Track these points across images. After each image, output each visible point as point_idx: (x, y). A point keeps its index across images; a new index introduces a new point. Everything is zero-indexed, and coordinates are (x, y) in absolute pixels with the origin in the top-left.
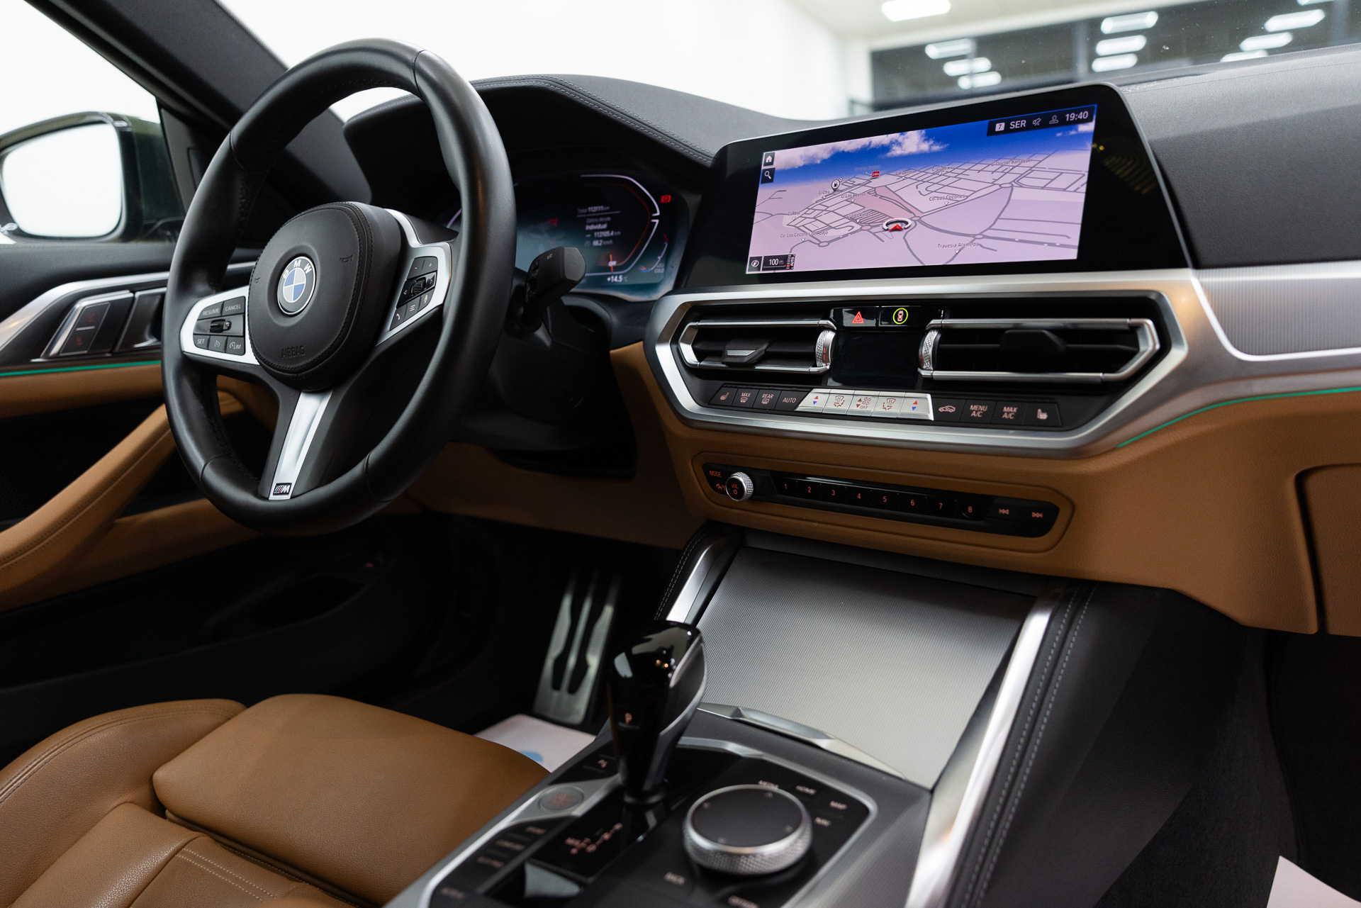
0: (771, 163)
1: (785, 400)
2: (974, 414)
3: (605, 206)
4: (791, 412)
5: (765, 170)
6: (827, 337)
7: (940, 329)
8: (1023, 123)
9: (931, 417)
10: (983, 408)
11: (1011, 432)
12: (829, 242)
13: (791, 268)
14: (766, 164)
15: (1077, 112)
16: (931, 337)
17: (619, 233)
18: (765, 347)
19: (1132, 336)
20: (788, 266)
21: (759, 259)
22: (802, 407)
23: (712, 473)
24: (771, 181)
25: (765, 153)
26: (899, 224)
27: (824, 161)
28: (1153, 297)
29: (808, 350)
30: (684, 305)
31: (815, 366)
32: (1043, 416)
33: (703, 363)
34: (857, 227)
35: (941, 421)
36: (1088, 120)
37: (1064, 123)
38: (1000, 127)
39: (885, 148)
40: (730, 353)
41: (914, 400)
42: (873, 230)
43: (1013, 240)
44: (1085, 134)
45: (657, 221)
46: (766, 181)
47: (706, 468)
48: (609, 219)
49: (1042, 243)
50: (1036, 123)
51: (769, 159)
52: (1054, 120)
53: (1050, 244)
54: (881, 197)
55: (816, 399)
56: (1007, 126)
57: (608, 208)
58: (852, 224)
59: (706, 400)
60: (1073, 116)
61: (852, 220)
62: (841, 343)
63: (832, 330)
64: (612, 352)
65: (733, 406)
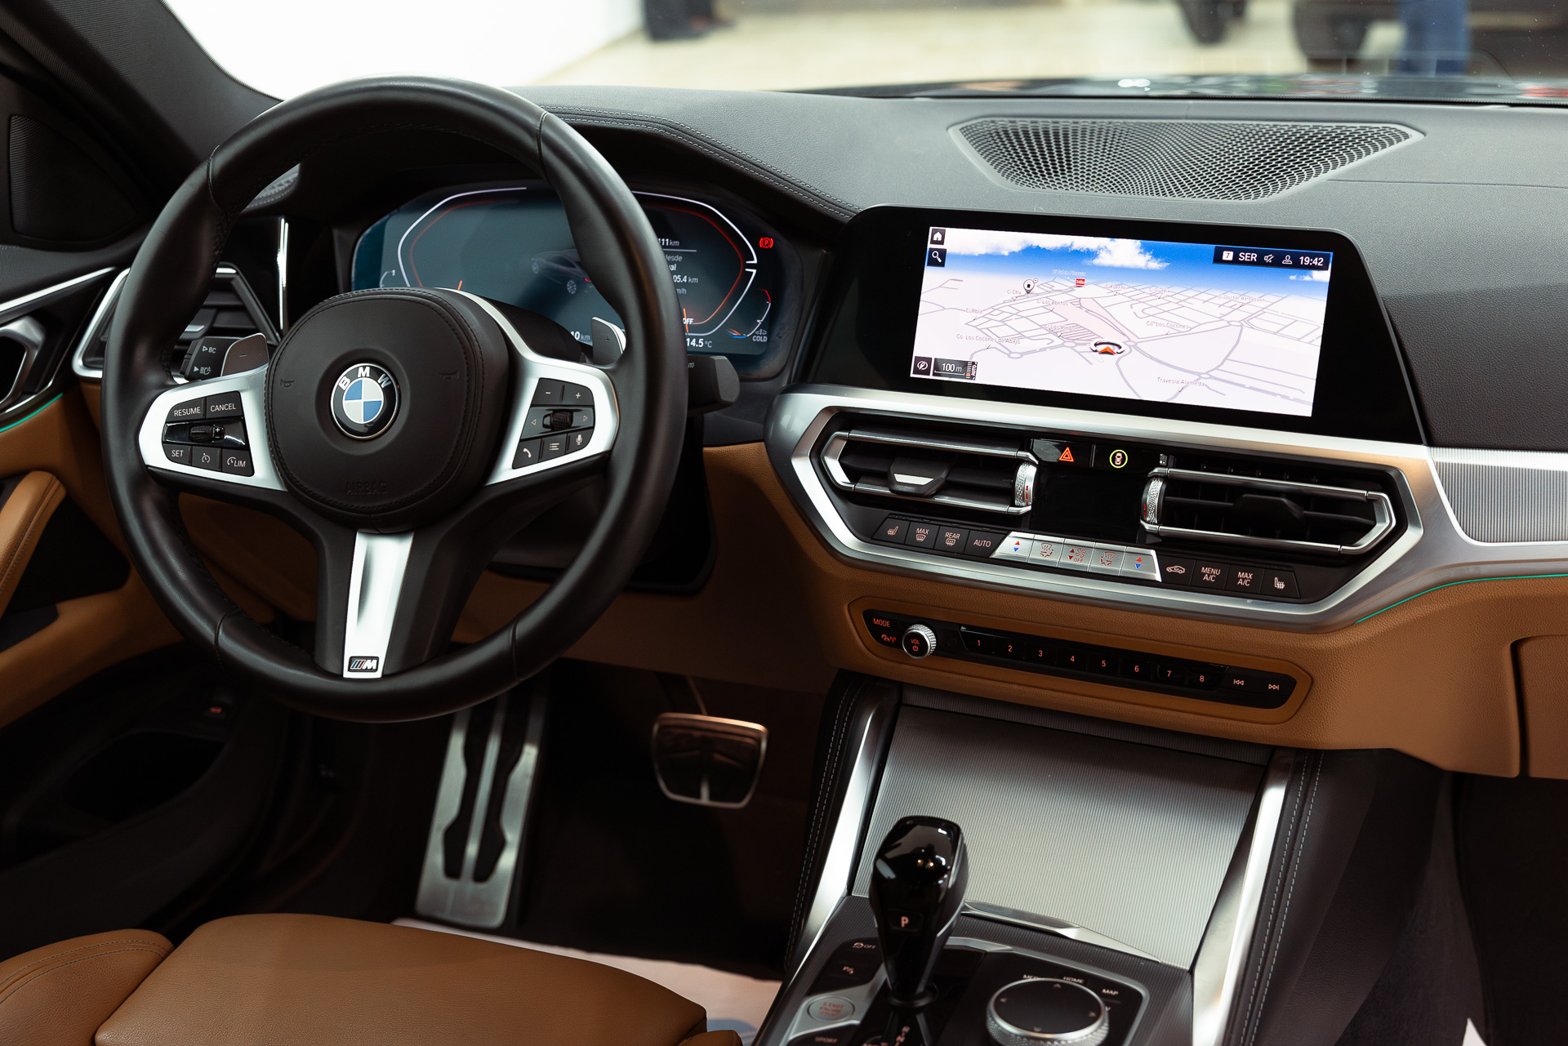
0: (942, 242)
1: (977, 543)
2: (1206, 577)
3: (672, 238)
4: (984, 557)
5: (932, 250)
6: (1027, 475)
7: (1165, 479)
8: (1254, 257)
9: (1158, 577)
10: (1215, 571)
11: (1249, 601)
12: (1022, 354)
13: (972, 377)
14: (933, 242)
15: (1313, 257)
16: (1155, 488)
17: (696, 280)
18: (944, 475)
19: (1367, 513)
20: (968, 375)
21: (929, 360)
22: (998, 553)
23: (877, 622)
24: (942, 265)
25: (931, 228)
26: (1111, 347)
27: (1013, 254)
28: (1392, 474)
29: (1003, 484)
30: (828, 410)
31: (1013, 505)
32: (1280, 585)
33: (860, 487)
34: (1058, 341)
35: (1169, 582)
36: (1324, 268)
37: (1296, 265)
38: (1228, 256)
39: (1091, 254)
40: (900, 478)
41: (1138, 557)
42: (1078, 348)
43: (1243, 386)
44: (1319, 283)
45: (754, 271)
46: (933, 263)
47: (869, 616)
48: (680, 258)
49: (1275, 394)
50: (1268, 259)
51: (938, 236)
52: (1287, 261)
53: (1283, 397)
54: (1088, 311)
55: (1013, 544)
56: (1236, 256)
57: (677, 243)
58: (1051, 336)
59: (866, 532)
60: (1307, 261)
61: (1051, 331)
62: (1043, 480)
63: (1032, 463)
64: (706, 449)
65: (905, 544)
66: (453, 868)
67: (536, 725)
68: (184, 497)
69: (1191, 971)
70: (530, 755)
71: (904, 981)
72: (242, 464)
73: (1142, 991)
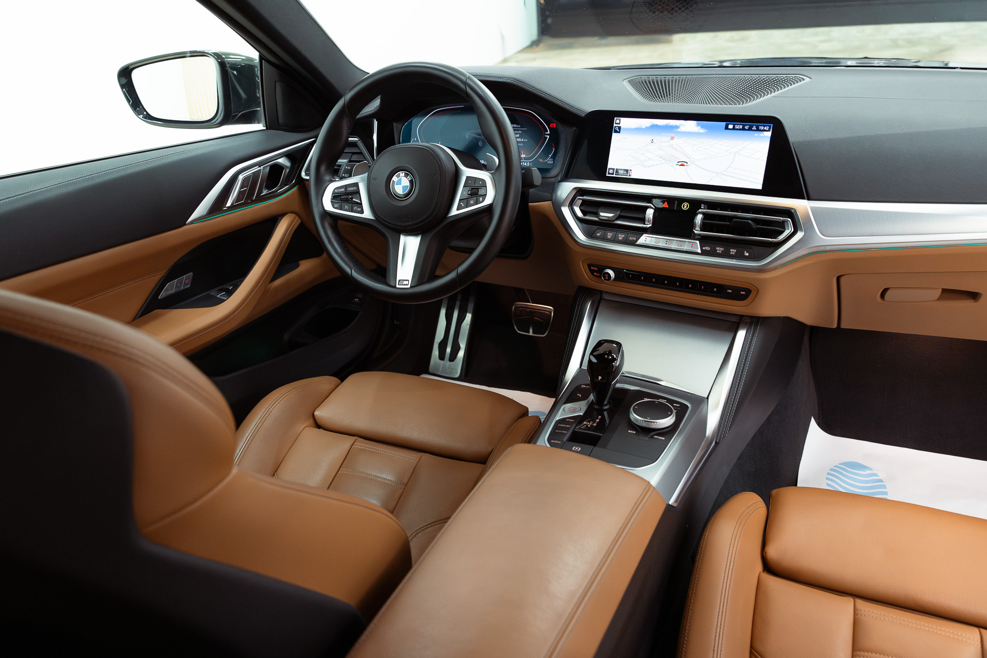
0: (619, 124)
1: (630, 238)
2: (718, 251)
3: (518, 124)
4: (633, 244)
5: (615, 127)
6: (650, 213)
7: (703, 214)
8: (741, 127)
9: (699, 251)
10: (721, 249)
11: (734, 260)
12: (649, 166)
13: (630, 175)
14: (616, 124)
15: (764, 126)
16: (699, 218)
17: (526, 140)
18: (618, 213)
19: (782, 225)
20: (628, 175)
21: (613, 169)
22: (639, 242)
23: (592, 268)
24: (619, 132)
25: (615, 118)
26: (684, 163)
27: (647, 127)
28: (793, 211)
29: (641, 216)
30: (575, 188)
31: (644, 224)
32: (747, 254)
33: (587, 217)
34: (663, 161)
35: (704, 253)
36: (769, 131)
37: (758, 130)
38: (731, 126)
39: (677, 127)
40: (602, 214)
41: (692, 244)
42: (671, 164)
43: (735, 178)
44: (767, 137)
45: (548, 136)
46: (616, 132)
47: (589, 266)
48: (520, 132)
49: (747, 181)
50: (747, 127)
51: (618, 121)
52: (754, 128)
53: (751, 182)
54: (675, 149)
55: (645, 239)
56: (734, 127)
57: (519, 126)
58: (661, 159)
59: (589, 235)
60: (762, 128)
61: (661, 157)
62: (656, 214)
63: (653, 208)
64: (530, 204)
65: (604, 239)
66: (442, 357)
67: (471, 306)
68: (340, 222)
69: (708, 398)
70: (469, 317)
71: (600, 400)
72: (359, 209)
73: (689, 405)
